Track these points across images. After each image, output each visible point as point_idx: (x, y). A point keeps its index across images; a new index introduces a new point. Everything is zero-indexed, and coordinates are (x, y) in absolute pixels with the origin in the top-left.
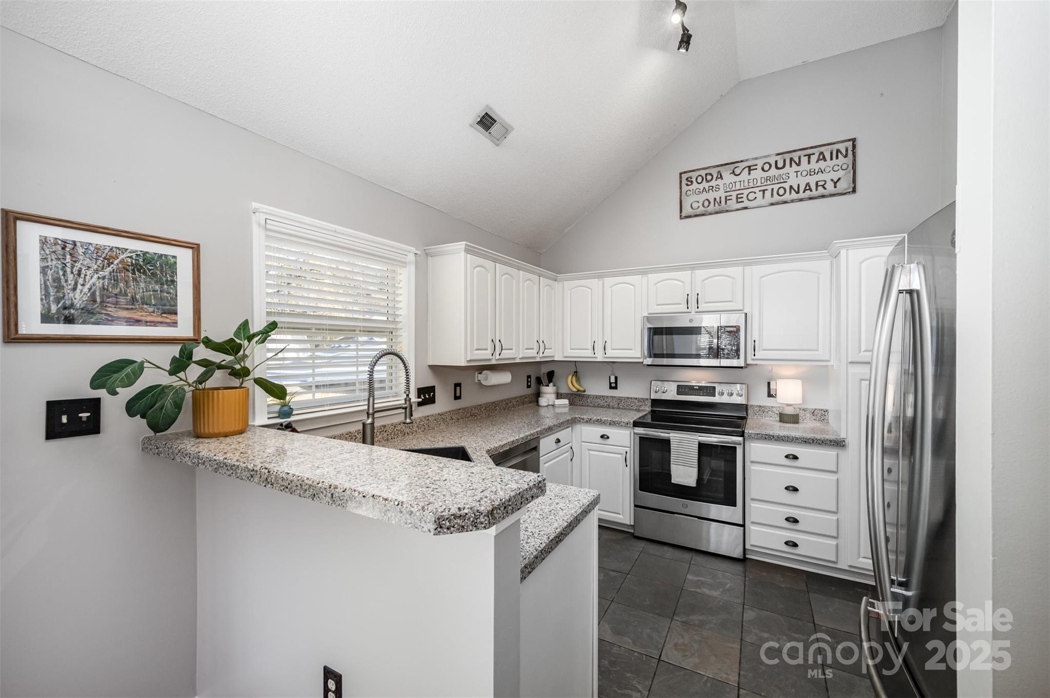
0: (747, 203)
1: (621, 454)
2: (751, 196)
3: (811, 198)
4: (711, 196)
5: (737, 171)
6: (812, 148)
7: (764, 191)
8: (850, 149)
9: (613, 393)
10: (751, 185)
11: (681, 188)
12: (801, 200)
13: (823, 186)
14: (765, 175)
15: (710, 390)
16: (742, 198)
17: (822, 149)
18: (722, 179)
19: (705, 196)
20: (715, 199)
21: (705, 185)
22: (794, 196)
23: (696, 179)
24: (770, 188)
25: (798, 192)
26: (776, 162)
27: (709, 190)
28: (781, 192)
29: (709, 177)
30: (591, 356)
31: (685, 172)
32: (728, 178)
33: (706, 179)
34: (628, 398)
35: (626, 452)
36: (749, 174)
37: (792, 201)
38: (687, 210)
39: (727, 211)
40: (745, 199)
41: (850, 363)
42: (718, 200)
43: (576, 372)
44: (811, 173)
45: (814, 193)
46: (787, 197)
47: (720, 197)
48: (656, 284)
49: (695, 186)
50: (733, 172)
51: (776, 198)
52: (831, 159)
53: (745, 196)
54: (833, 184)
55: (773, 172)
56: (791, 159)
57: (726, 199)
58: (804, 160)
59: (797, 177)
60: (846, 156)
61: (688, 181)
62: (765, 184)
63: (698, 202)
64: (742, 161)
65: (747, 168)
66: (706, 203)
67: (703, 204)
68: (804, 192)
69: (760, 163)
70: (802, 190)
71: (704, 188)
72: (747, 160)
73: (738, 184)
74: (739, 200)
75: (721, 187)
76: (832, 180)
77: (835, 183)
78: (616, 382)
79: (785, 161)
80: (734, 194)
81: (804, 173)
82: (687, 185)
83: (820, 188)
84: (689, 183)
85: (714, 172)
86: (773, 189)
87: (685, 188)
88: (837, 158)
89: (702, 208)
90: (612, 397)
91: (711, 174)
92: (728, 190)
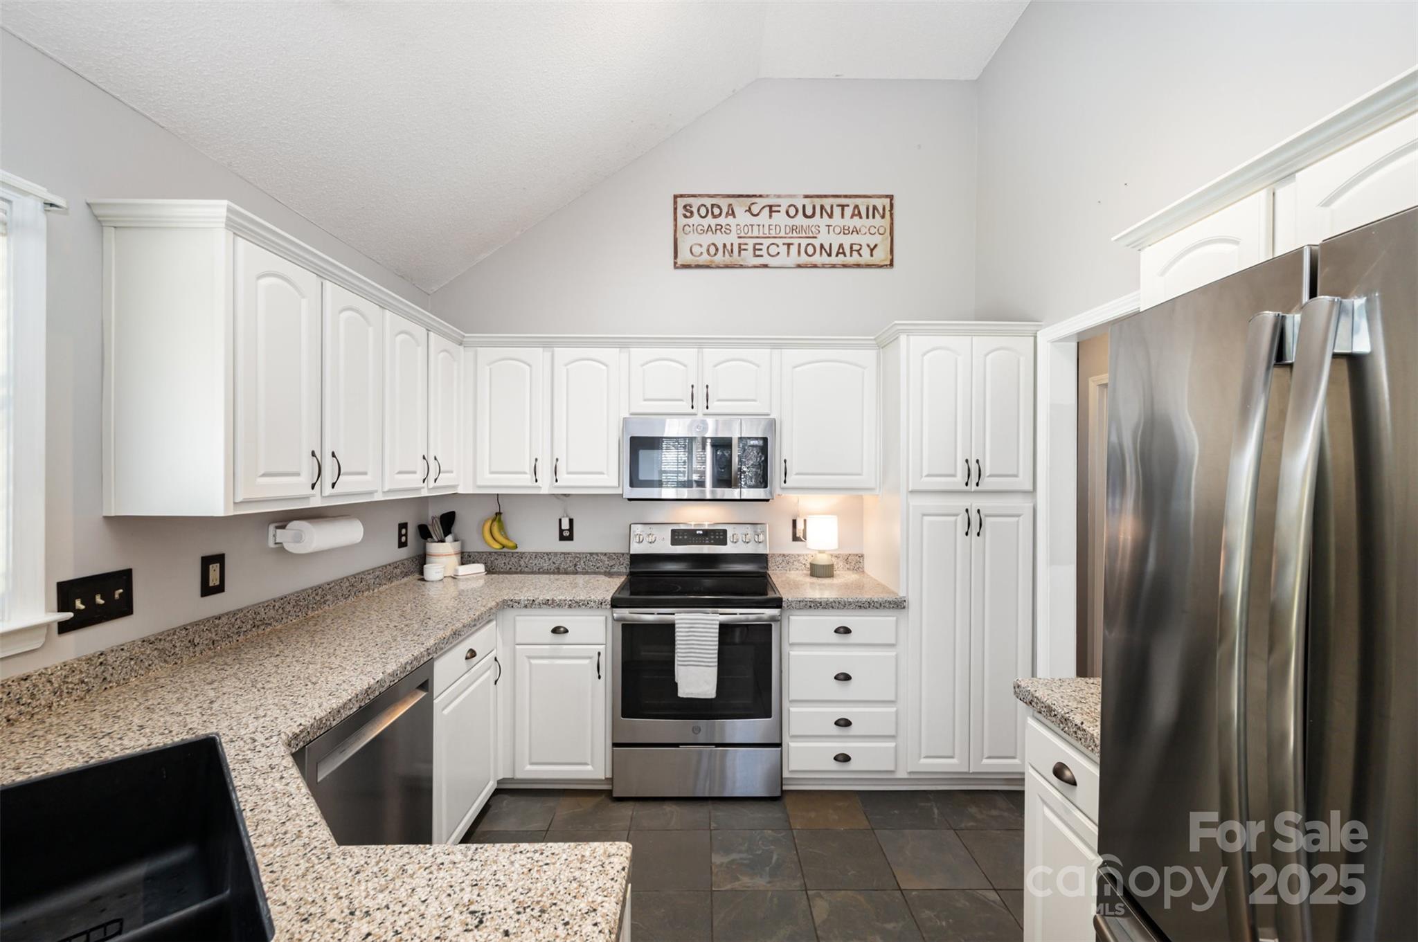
0: (766, 260)
1: (590, 658)
2: (773, 250)
3: (845, 266)
4: (720, 239)
5: (755, 210)
6: (846, 196)
7: (789, 245)
8: (888, 208)
9: (566, 546)
10: (773, 233)
11: (675, 220)
12: (833, 266)
13: (858, 251)
14: (791, 222)
15: (719, 535)
16: (761, 250)
17: (858, 201)
18: (734, 217)
19: (708, 239)
20: (725, 246)
21: (710, 220)
22: (825, 259)
23: (698, 210)
24: (796, 241)
25: (829, 255)
26: (804, 207)
27: (716, 230)
28: (810, 250)
29: (716, 211)
30: (530, 484)
31: (682, 196)
32: (743, 218)
33: (712, 213)
34: (591, 554)
35: (599, 654)
36: (771, 216)
37: (824, 266)
38: (685, 257)
39: (741, 266)
40: (764, 252)
41: (912, 492)
42: (729, 247)
43: (499, 514)
44: (845, 231)
45: (848, 260)
46: (817, 259)
47: (732, 244)
48: (643, 365)
49: (696, 219)
50: (749, 210)
51: (804, 259)
52: (868, 217)
53: (764, 247)
54: (869, 251)
55: (800, 220)
56: (822, 207)
57: (740, 247)
58: (837, 211)
59: (829, 233)
60: (883, 217)
61: (687, 210)
62: (790, 235)
63: (701, 246)
64: (761, 196)
65: (768, 208)
66: (712, 250)
67: (708, 250)
68: (837, 255)
69: (784, 203)
70: (834, 252)
71: (710, 226)
72: (767, 196)
73: (755, 228)
74: (758, 253)
75: (733, 228)
76: (868, 246)
77: (872, 250)
78: (571, 529)
79: (814, 208)
80: (751, 242)
81: (837, 230)
82: (685, 216)
83: (855, 253)
84: (688, 214)
85: (724, 203)
86: (799, 245)
87: (682, 221)
88: (874, 217)
89: (705, 256)
90: (565, 554)
91: (719, 207)
92: (742, 235)
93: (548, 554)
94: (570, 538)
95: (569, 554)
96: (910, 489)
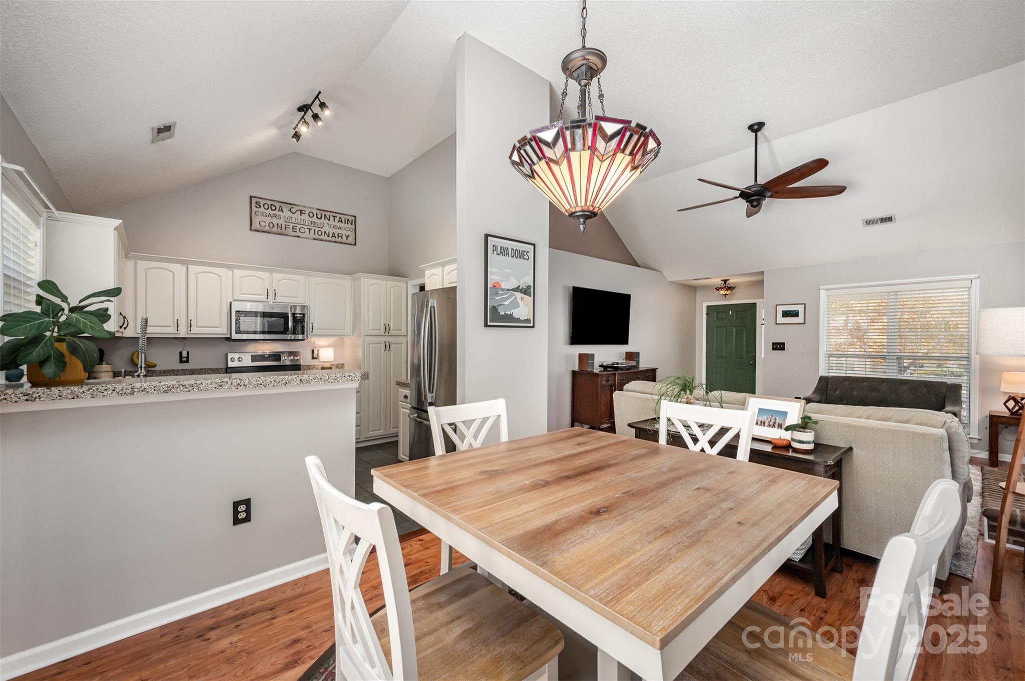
0: (298, 234)
2: (302, 230)
3: (335, 242)
4: (275, 221)
5: (293, 210)
6: (336, 213)
7: (310, 229)
8: (354, 221)
9: (184, 366)
10: (302, 223)
11: (251, 208)
12: (330, 241)
13: (341, 237)
14: (311, 219)
15: (277, 357)
16: (296, 229)
17: (341, 216)
18: (283, 212)
19: (268, 220)
20: (278, 224)
21: (269, 211)
22: (326, 238)
23: (264, 205)
24: (313, 228)
25: (329, 236)
26: (317, 214)
27: (273, 216)
28: (320, 233)
29: (273, 208)
30: (173, 332)
31: (254, 197)
32: (286, 213)
33: (271, 208)
34: (201, 369)
36: (301, 215)
37: (326, 241)
38: (256, 225)
39: (286, 235)
40: (298, 230)
41: (366, 335)
42: (280, 225)
44: (335, 227)
45: (337, 240)
46: (322, 237)
47: (282, 225)
48: (240, 278)
49: (262, 210)
50: (290, 210)
51: (317, 236)
52: (345, 223)
53: (298, 228)
54: (346, 238)
55: (315, 219)
56: (325, 216)
57: (285, 226)
58: (332, 218)
59: (328, 227)
60: (352, 224)
61: (257, 204)
62: (310, 225)
63: (265, 222)
64: (296, 205)
65: (299, 212)
66: (271, 225)
67: (269, 225)
68: (332, 237)
69: (308, 211)
70: (331, 236)
71: (270, 214)
72: (299, 206)
73: (293, 219)
74: (294, 230)
75: (282, 217)
76: (346, 235)
77: (347, 237)
78: (188, 357)
79: (321, 215)
80: (291, 225)
81: (332, 226)
82: (256, 207)
83: (340, 238)
84: (258, 206)
85: (277, 205)
86: (315, 230)
87: (254, 209)
88: (348, 224)
89: (267, 227)
90: (184, 370)
91: (274, 206)
92: (287, 221)
93: (172, 370)
94: (187, 361)
95: (187, 370)
96: (365, 334)
